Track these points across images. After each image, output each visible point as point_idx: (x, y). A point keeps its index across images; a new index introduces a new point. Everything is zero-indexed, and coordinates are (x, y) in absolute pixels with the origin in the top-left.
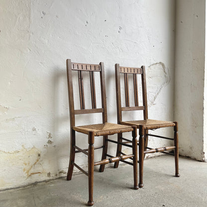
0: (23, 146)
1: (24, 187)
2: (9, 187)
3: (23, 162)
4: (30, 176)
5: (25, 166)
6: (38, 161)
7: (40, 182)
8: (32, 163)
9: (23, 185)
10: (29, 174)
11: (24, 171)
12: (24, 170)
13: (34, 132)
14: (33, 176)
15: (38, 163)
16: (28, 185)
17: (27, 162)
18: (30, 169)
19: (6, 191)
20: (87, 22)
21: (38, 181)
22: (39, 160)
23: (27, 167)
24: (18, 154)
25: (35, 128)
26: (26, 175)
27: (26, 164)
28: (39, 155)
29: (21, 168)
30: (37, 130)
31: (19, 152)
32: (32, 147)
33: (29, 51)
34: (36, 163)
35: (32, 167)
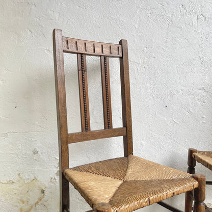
0: (19, 175)
3: (19, 198)
5: (21, 204)
6: (41, 200)
8: (32, 202)
12: (21, 210)
13: (35, 157)
15: (42, 204)
17: (25, 199)
18: (30, 210)
22: (43, 200)
24: (12, 186)
25: (38, 149)
27: (23, 202)
28: (43, 192)
29: (17, 206)
30: (39, 153)
31: (13, 182)
32: (33, 178)
33: (29, 33)
34: (38, 202)
35: (32, 207)
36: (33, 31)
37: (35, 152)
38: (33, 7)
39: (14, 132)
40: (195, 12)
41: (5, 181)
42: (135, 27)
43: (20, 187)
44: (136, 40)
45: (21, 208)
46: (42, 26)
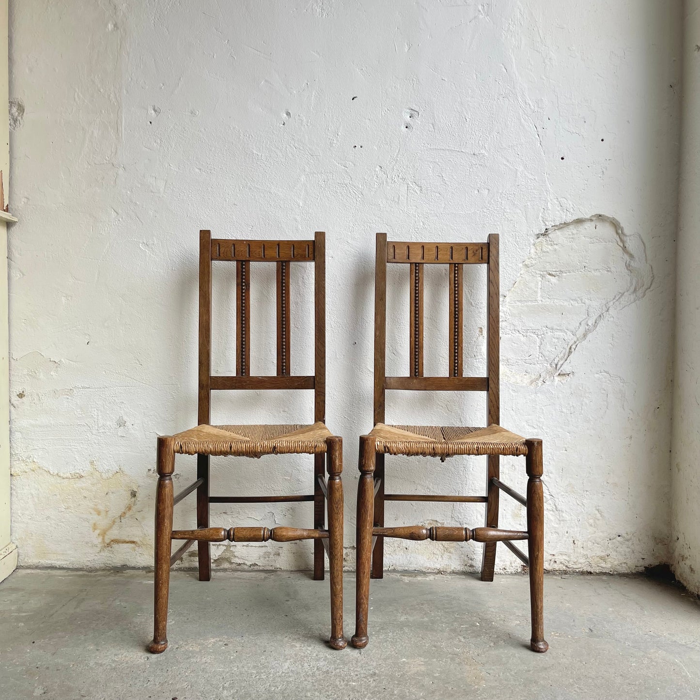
0: (92, 463)
1: (91, 570)
2: (58, 563)
3: (91, 505)
4: (109, 545)
5: (96, 517)
6: (129, 508)
7: (134, 568)
8: (115, 512)
9: (90, 564)
10: (108, 541)
11: (95, 529)
12: (95, 527)
13: (121, 431)
14: (115, 546)
15: (132, 517)
17: (101, 508)
18: (111, 527)
19: (49, 571)
21: (128, 564)
22: (134, 509)
23: (103, 522)
24: (80, 484)
25: (125, 418)
26: (98, 541)
27: (99, 513)
28: (134, 494)
29: (87, 520)
30: (128, 424)
31: (81, 477)
32: (117, 468)
33: (114, 214)
34: (124, 513)
35: (114, 522)
36: (120, 211)
37: (121, 424)
38: (121, 171)
39: (83, 388)
40: (404, 179)
41: (68, 475)
42: (299, 205)
43: (93, 485)
44: (300, 227)
45: (95, 524)
46: (136, 203)
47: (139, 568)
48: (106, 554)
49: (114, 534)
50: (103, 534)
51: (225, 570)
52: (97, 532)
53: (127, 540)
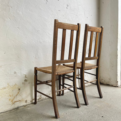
0: (8, 84)
1: (10, 111)
3: (8, 95)
4: (14, 103)
6: (18, 93)
7: (20, 107)
9: (9, 109)
13: (15, 75)
14: (16, 103)
15: (19, 95)
16: (13, 110)
17: (11, 95)
18: (14, 99)
20: (47, 1)
21: (19, 106)
22: (20, 93)
23: (12, 98)
24: (5, 90)
25: (16, 71)
26: (11, 103)
27: (11, 96)
28: (19, 89)
29: (8, 99)
30: (17, 73)
31: (5, 88)
32: (15, 84)
33: (9, 19)
34: (17, 94)
35: (15, 97)
36: (11, 19)
37: (15, 73)
38: (10, 8)
39: (4, 65)
41: (2, 88)
45: (10, 99)
47: (22, 107)
48: (13, 105)
49: (15, 100)
50: (12, 101)
51: (40, 101)
52: (11, 101)
53: (18, 100)
